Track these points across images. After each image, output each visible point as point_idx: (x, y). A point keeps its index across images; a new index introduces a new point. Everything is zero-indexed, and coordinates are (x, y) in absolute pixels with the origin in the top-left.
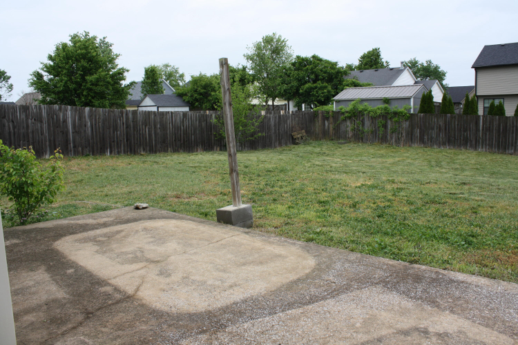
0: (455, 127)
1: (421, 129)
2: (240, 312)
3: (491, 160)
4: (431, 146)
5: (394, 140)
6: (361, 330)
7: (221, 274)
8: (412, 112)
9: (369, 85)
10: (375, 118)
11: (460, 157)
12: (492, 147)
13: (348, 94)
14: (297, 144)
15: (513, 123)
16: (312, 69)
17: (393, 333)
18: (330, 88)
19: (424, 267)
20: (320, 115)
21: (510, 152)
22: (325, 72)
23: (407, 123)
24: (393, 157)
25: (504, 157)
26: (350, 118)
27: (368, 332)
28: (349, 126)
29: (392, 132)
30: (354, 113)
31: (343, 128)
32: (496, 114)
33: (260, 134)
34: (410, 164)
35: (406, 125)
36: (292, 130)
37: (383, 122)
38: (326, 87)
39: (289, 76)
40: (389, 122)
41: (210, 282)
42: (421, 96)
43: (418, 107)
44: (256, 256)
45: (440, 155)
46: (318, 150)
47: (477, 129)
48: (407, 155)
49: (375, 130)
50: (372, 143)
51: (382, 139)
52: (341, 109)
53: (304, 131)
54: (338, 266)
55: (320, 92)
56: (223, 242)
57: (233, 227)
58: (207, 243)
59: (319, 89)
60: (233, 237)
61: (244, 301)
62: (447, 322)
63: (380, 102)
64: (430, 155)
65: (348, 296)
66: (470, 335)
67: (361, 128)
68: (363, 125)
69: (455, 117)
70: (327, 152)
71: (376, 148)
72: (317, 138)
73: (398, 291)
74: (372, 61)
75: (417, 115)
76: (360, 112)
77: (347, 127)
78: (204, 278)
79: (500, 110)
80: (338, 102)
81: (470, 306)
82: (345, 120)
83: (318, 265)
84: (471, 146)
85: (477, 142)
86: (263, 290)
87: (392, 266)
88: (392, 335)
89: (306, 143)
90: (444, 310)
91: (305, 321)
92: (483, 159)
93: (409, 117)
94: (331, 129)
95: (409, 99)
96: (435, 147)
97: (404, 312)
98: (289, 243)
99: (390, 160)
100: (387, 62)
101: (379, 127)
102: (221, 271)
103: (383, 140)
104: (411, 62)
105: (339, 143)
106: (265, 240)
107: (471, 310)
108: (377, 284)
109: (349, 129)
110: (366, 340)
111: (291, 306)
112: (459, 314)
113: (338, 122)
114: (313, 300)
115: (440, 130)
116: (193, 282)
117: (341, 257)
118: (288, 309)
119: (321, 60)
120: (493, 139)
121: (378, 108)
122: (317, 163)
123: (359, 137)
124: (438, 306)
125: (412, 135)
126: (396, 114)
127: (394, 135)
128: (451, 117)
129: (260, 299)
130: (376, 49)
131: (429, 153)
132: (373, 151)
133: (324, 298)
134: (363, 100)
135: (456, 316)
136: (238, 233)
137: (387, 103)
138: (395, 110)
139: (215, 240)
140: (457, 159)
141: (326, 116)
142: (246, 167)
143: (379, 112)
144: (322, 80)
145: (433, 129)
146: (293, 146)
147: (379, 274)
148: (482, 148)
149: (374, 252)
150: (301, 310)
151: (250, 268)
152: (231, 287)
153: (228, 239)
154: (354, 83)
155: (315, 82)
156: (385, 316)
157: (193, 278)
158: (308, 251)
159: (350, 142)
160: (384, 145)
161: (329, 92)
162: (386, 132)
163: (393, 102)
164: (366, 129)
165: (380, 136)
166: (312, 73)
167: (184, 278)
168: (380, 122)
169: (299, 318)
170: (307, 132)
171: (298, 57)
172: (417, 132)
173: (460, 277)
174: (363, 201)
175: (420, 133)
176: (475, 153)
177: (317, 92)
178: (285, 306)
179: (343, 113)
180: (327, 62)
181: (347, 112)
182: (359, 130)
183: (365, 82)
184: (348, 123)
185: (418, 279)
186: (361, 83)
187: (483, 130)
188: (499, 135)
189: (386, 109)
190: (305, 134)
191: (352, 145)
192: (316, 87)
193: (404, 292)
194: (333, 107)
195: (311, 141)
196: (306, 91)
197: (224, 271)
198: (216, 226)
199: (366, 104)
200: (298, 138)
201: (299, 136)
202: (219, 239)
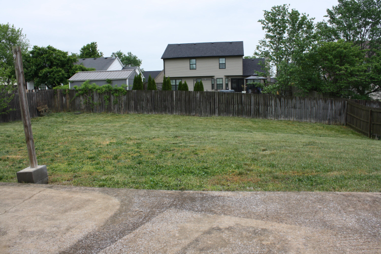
0: (158, 99)
1: (135, 101)
2: (88, 246)
3: (183, 120)
4: (143, 113)
5: (116, 109)
6: (181, 237)
7: (52, 222)
8: (128, 89)
9: (93, 70)
10: (101, 94)
11: (163, 119)
12: (182, 112)
13: (79, 76)
14: (42, 116)
15: (194, 96)
16: (47, 57)
17: (202, 234)
18: (63, 72)
19: (191, 192)
20: (59, 93)
21: (193, 114)
22: (59, 60)
23: (125, 97)
24: (118, 122)
25: (190, 117)
26: (82, 94)
27: (186, 238)
28: (82, 101)
29: (115, 104)
30: (85, 91)
31: (77, 102)
32: (183, 90)
33: (11, 109)
34: (132, 126)
35: (124, 98)
36: (37, 105)
37: (108, 97)
38: (60, 71)
39: (29, 62)
40: (112, 97)
41: (47, 230)
42: (134, 78)
43: (132, 85)
44: (71, 203)
45: (150, 119)
46: (60, 120)
47: (172, 100)
48: (128, 120)
49: (102, 103)
50: (100, 112)
51: (107, 109)
52: (75, 88)
53: (46, 105)
54: (136, 200)
55: (56, 75)
56: (35, 197)
57: (35, 185)
58: (21, 201)
59: (55, 72)
60: (41, 193)
61: (86, 238)
62: (226, 221)
63: (104, 82)
64: (144, 119)
65: (157, 218)
66: (243, 224)
67: (91, 102)
68: (93, 99)
69: (157, 92)
70: (68, 121)
71: (104, 116)
72: (57, 111)
73: (186, 209)
74: (90, 51)
75: (132, 91)
76: (90, 90)
77: (80, 101)
78: (40, 228)
79: (185, 87)
80: (73, 82)
81: (233, 209)
82: (79, 96)
83: (122, 201)
84: (169, 111)
85: (172, 108)
86: (95, 227)
87: (171, 194)
88: (202, 236)
89: (49, 115)
90: (220, 214)
91: (141, 241)
92: (178, 120)
93: (126, 93)
94: (68, 103)
95: (125, 80)
96: (145, 113)
97: (199, 221)
98: (89, 190)
99: (118, 124)
100: (101, 53)
101: (105, 101)
102: (50, 220)
103: (109, 110)
104: (118, 54)
105: (75, 114)
106: (69, 191)
107: (234, 211)
108: (169, 207)
109: (82, 103)
110: (189, 242)
111: (123, 233)
112: (229, 215)
113: (74, 98)
114: (135, 226)
115: (148, 101)
116: (32, 233)
117: (134, 194)
118: (123, 236)
119: (54, 50)
120: (182, 106)
121: (104, 87)
122: (65, 129)
123: (90, 109)
124: (215, 213)
125: (129, 105)
126: (116, 91)
127: (116, 106)
128: (155, 92)
129: (97, 233)
130: (94, 43)
131: (142, 118)
132: (102, 118)
133: (142, 223)
134: (91, 81)
135: (229, 216)
136: (43, 189)
137: (109, 83)
138: (115, 88)
139: (27, 197)
140: (162, 121)
141: (63, 93)
142: (8, 136)
143: (104, 89)
144: (57, 65)
145: (143, 101)
146: (39, 118)
147: (166, 201)
148: (176, 112)
149: (152, 187)
150: (132, 235)
151: (72, 213)
152: (68, 230)
153: (38, 195)
154: (81, 68)
155: (50, 67)
156: (189, 226)
157: (29, 230)
158: (107, 193)
159: (83, 112)
160: (110, 114)
161: (63, 74)
162: (110, 104)
163: (114, 82)
164: (95, 102)
165: (106, 107)
166: (48, 60)
167: (21, 232)
168: (106, 96)
169: (136, 240)
170: (49, 106)
171: (35, 47)
172: (132, 103)
173: (216, 193)
174: (120, 154)
175: (135, 104)
176: (172, 116)
177: (54, 75)
178: (119, 234)
179: (77, 91)
180: (59, 52)
181: (80, 90)
182: (90, 103)
183: (90, 68)
184: (81, 98)
185: (193, 199)
186: (87, 68)
187: (176, 100)
188: (186, 104)
189: (108, 87)
190: (47, 108)
191: (85, 115)
192: (52, 71)
193: (190, 209)
194: (69, 86)
195: (53, 113)
196: (44, 74)
197: (53, 219)
198: (19, 186)
199: (94, 84)
200: (43, 111)
201: (43, 109)
202: (30, 196)
